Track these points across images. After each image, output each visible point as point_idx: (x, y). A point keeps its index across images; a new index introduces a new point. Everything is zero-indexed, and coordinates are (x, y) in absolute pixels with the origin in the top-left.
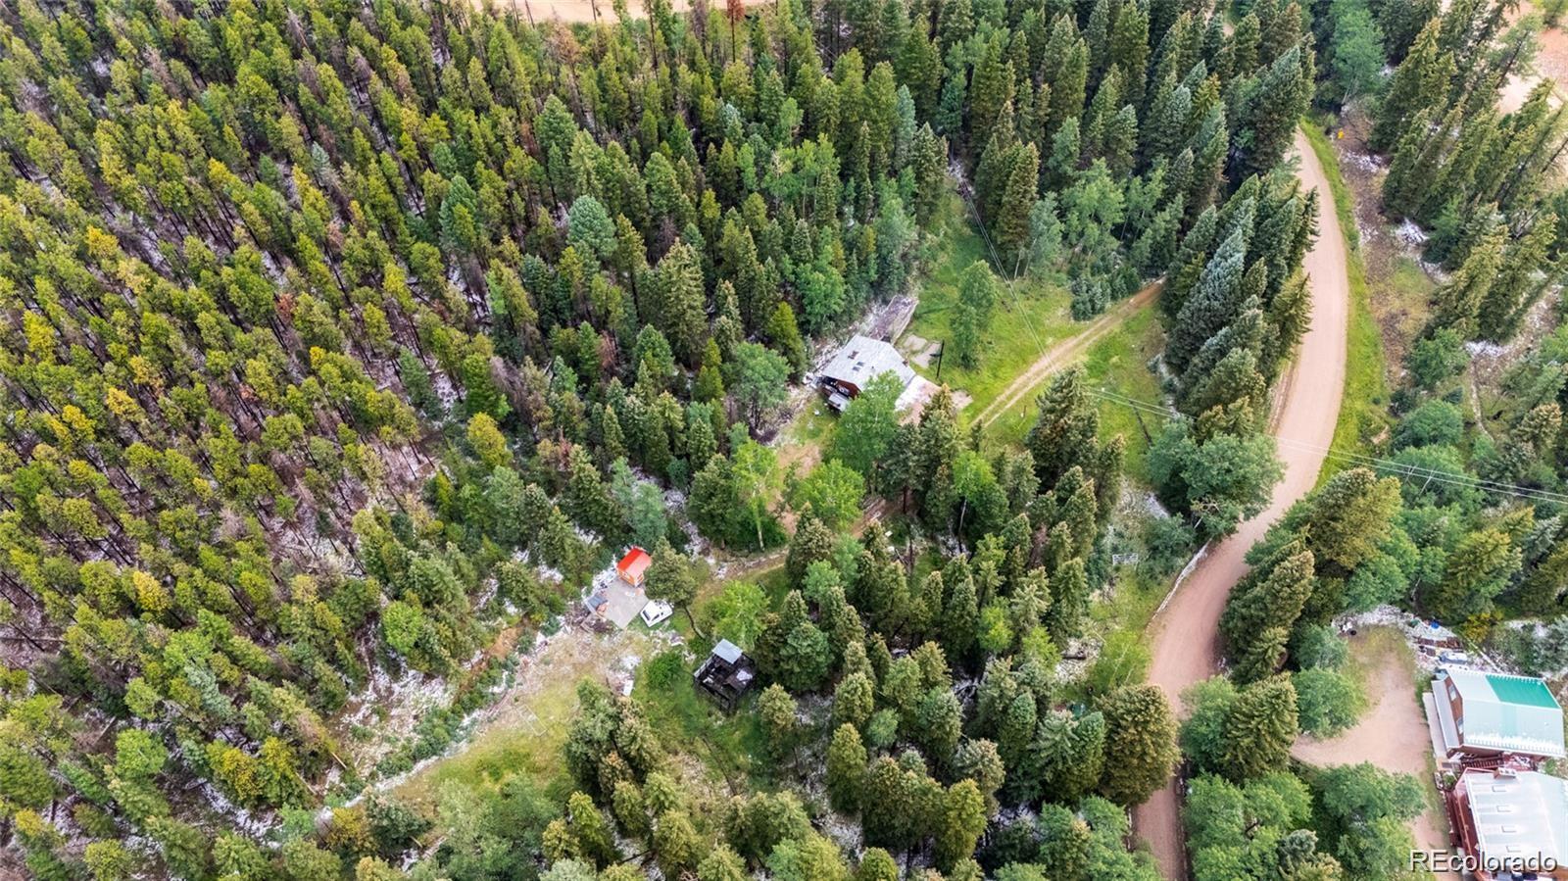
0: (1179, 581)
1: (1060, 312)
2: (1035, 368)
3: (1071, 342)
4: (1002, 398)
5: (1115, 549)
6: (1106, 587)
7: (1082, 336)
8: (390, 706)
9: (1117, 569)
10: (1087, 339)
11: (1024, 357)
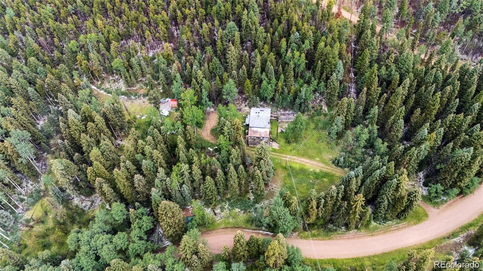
0: (257, 231)
1: (331, 157)
2: (303, 159)
3: (322, 165)
4: (284, 155)
5: (256, 208)
6: (243, 212)
7: (328, 167)
8: (117, 82)
9: (250, 212)
10: (327, 169)
11: (304, 154)
